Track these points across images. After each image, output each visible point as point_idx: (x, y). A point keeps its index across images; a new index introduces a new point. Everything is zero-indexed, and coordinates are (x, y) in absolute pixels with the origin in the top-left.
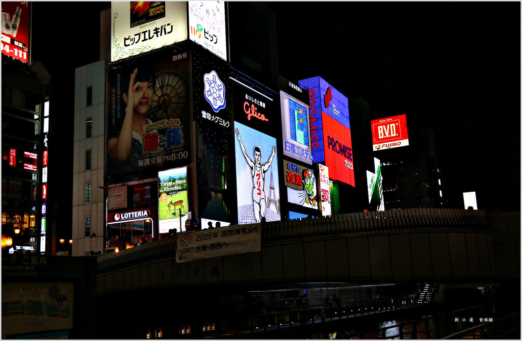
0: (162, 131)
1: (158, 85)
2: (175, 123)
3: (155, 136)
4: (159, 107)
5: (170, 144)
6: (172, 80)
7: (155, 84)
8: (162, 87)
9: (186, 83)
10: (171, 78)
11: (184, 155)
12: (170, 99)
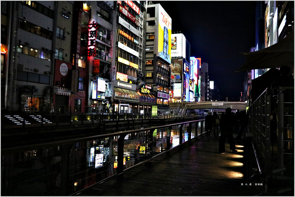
0: (175, 75)
1: (174, 65)
2: (179, 74)
3: (173, 76)
4: (175, 70)
5: (177, 78)
6: (178, 65)
7: (174, 64)
8: (175, 66)
9: (181, 66)
10: (178, 64)
11: (180, 81)
12: (177, 69)
